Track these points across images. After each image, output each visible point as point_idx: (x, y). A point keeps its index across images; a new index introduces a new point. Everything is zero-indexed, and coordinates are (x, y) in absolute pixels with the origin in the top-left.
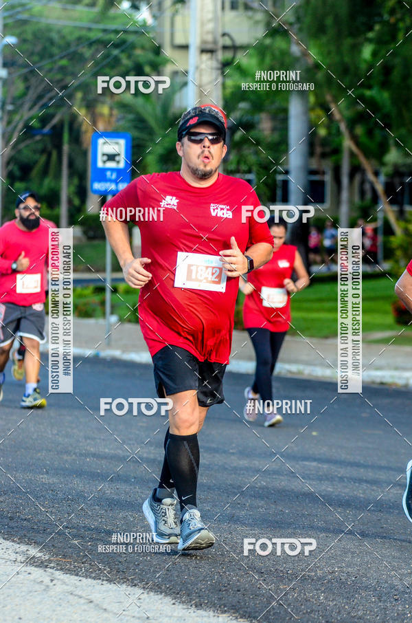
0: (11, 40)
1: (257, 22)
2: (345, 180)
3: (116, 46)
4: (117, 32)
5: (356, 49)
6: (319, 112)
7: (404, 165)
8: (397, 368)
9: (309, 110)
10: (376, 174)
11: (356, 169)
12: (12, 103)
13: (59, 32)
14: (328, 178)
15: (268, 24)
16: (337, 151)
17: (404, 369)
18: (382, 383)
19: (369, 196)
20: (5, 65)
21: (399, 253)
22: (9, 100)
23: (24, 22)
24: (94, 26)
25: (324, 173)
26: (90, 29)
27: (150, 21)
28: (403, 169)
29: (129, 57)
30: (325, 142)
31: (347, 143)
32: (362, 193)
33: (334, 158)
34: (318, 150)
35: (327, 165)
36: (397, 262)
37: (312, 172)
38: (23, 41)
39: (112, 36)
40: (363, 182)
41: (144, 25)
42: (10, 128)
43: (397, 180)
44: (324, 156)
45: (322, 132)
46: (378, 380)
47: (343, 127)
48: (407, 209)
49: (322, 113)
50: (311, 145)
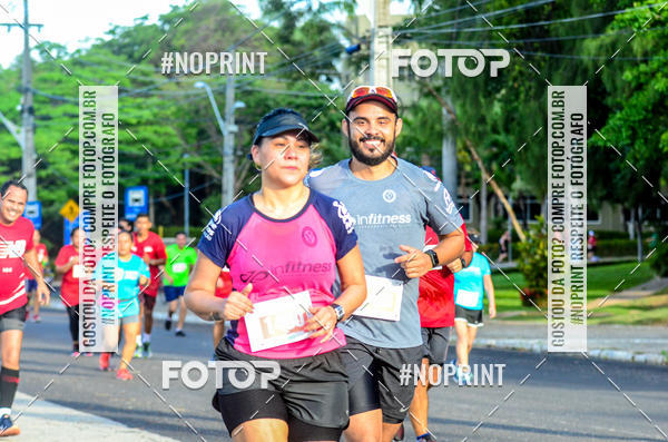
0: (240, 104)
1: (414, 90)
2: (484, 203)
3: (316, 108)
4: (315, 98)
5: (490, 104)
6: (464, 153)
7: (527, 191)
8: (524, 337)
9: (456, 152)
10: (507, 197)
11: (491, 195)
12: (242, 150)
13: (274, 100)
14: (471, 202)
15: (421, 91)
16: (477, 181)
17: (530, 338)
18: (514, 349)
19: (501, 213)
20: (237, 122)
21: (524, 254)
22: (239, 147)
23: (249, 93)
24: (301, 94)
25: (468, 197)
26: (297, 96)
27: (341, 90)
28: (525, 194)
29: (325, 115)
30: (468, 175)
31: (485, 177)
32: (496, 212)
33: (476, 186)
34: (463, 181)
36: (523, 260)
37: (460, 197)
38: (248, 106)
39: (313, 102)
40: (496, 204)
41: (337, 92)
42: (240, 168)
43: (521, 203)
44: (467, 185)
45: (468, 168)
46: (511, 346)
47: (480, 164)
48: (529, 222)
49: (467, 154)
50: (459, 177)
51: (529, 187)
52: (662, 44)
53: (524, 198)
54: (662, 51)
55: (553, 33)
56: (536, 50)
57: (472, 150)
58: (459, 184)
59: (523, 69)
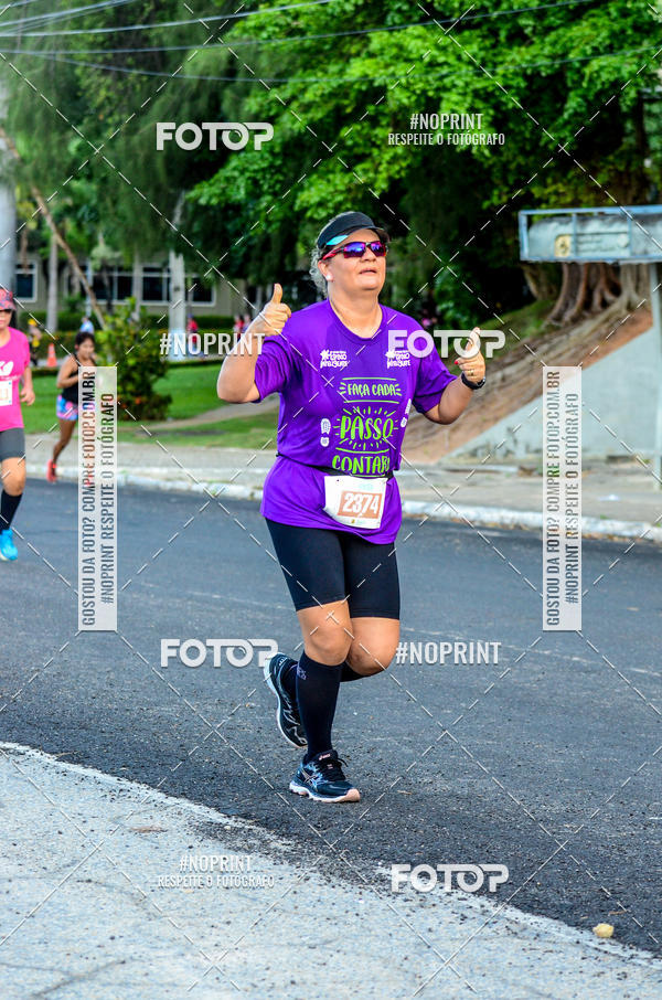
2: (53, 274)
5: (63, 143)
6: (29, 205)
7: (113, 259)
10: (84, 268)
11: (62, 265)
14: (35, 272)
16: (45, 244)
19: (77, 291)
21: (106, 348)
25: (31, 267)
28: (110, 264)
31: (55, 239)
32: (71, 289)
33: (42, 250)
34: (25, 244)
35: (35, 260)
37: (19, 267)
43: (105, 275)
44: (31, 249)
45: (32, 225)
47: (49, 221)
48: (115, 302)
49: (31, 206)
50: (18, 238)
51: (117, 255)
52: (299, 62)
53: (110, 269)
54: (300, 72)
55: (155, 42)
56: (130, 67)
57: (39, 200)
58: (18, 247)
59: (111, 94)
